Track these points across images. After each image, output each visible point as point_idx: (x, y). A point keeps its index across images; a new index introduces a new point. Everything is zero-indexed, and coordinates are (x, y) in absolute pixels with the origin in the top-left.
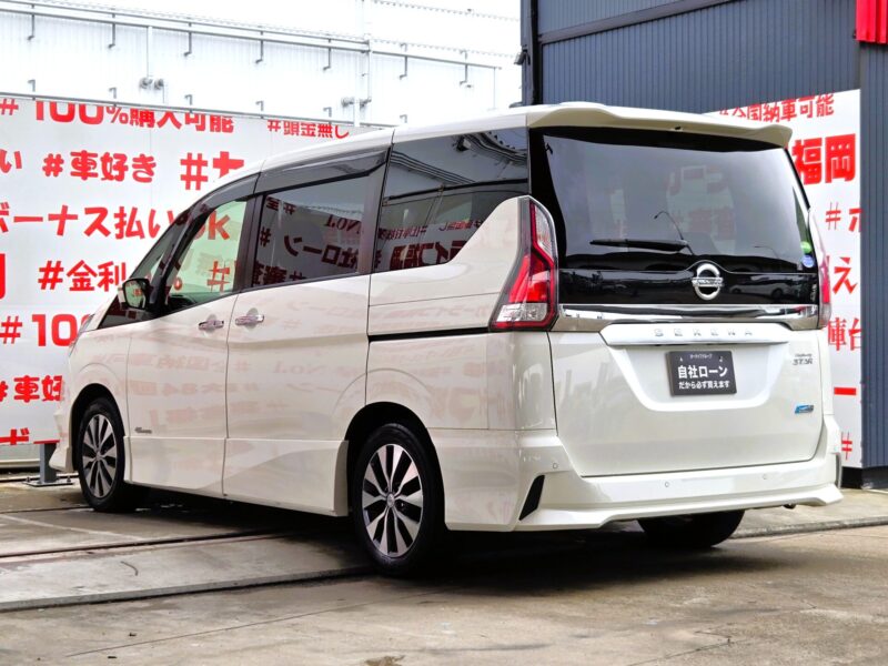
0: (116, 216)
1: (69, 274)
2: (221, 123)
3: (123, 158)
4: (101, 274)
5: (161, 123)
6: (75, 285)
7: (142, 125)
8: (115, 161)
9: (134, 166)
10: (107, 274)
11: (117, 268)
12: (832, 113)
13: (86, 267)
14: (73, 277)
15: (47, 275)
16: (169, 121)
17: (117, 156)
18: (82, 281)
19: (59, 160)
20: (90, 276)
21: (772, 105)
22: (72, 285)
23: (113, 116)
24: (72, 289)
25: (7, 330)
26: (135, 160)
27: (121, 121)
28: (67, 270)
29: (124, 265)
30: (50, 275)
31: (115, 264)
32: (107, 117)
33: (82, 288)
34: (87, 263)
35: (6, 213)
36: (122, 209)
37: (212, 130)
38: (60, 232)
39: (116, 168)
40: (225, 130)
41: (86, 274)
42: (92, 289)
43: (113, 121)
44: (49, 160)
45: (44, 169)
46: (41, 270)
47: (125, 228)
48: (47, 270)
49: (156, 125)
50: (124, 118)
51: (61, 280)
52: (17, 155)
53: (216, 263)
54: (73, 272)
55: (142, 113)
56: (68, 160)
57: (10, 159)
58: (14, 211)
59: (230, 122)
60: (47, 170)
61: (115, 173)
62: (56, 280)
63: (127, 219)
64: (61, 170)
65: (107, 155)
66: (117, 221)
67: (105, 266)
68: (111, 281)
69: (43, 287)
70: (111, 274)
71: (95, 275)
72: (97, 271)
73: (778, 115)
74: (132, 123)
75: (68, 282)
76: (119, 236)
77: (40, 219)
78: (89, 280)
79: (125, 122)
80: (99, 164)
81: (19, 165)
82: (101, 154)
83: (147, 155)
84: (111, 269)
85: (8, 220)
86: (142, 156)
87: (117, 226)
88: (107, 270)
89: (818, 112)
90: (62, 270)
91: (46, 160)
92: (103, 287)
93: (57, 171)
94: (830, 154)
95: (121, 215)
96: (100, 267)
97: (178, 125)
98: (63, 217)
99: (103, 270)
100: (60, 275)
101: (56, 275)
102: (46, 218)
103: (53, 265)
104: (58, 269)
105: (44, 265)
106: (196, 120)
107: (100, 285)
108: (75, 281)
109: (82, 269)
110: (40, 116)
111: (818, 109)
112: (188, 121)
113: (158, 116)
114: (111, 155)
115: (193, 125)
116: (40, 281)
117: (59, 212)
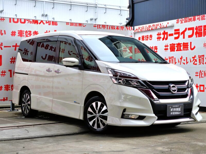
2: (55, 23)
3: (30, 32)
5: (40, 23)
7: (35, 24)
8: (28, 33)
9: (33, 34)
12: (205, 19)
16: (42, 23)
17: (29, 31)
19: (15, 32)
21: (190, 17)
23: (28, 22)
25: (2, 73)
26: (33, 32)
27: (30, 23)
32: (27, 22)
35: (2, 45)
37: (52, 25)
38: (15, 50)
39: (29, 34)
40: (56, 25)
43: (28, 23)
44: (13, 32)
45: (11, 34)
46: (11, 59)
49: (38, 24)
50: (31, 22)
52: (5, 31)
55: (35, 21)
56: (17, 32)
57: (3, 32)
58: (4, 45)
59: (57, 23)
61: (29, 35)
64: (15, 35)
65: (27, 31)
73: (192, 20)
74: (33, 23)
77: (10, 47)
79: (31, 23)
80: (25, 33)
81: (5, 34)
82: (25, 31)
83: (36, 31)
85: (3, 47)
86: (35, 31)
89: (202, 19)
94: (204, 30)
97: (44, 24)
102: (12, 46)
103: (14, 58)
105: (11, 58)
106: (48, 23)
110: (10, 22)
111: (202, 18)
112: (47, 23)
113: (39, 22)
114: (28, 31)
115: (48, 24)
116: (10, 62)
117: (15, 45)
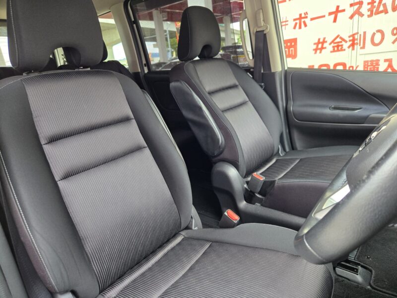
1: (330, 44)
4: (350, 41)
6: (334, 49)
10: (353, 40)
11: (360, 36)
13: (341, 38)
14: (332, 45)
15: (318, 46)
18: (338, 46)
20: (343, 43)
22: (332, 49)
24: (331, 52)
28: (329, 41)
29: (365, 33)
30: (320, 46)
31: (359, 33)
33: (338, 50)
34: (341, 35)
41: (341, 42)
42: (345, 50)
47: (375, 10)
48: (318, 43)
51: (325, 48)
54: (333, 42)
62: (322, 48)
63: (376, 4)
66: (370, 6)
67: (353, 35)
68: (357, 44)
69: (316, 53)
70: (357, 39)
71: (346, 42)
72: (347, 39)
75: (330, 48)
76: (370, 16)
78: (342, 45)
84: (357, 37)
88: (354, 38)
90: (326, 42)
92: (351, 48)
96: (349, 37)
98: (338, 11)
99: (351, 38)
100: (325, 45)
101: (323, 45)
104: (324, 42)
107: (349, 47)
108: (334, 47)
109: (338, 40)
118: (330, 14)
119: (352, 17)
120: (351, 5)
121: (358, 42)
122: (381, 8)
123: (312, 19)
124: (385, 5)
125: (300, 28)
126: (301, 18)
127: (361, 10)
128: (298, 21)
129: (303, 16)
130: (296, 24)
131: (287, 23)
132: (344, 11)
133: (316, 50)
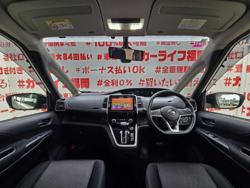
0: (115, 68)
1: (104, 83)
4: (112, 82)
6: (106, 85)
10: (113, 82)
11: (116, 81)
13: (108, 81)
14: (105, 83)
19: (101, 56)
20: (109, 83)
22: (105, 85)
23: (114, 44)
24: (105, 86)
28: (104, 81)
29: (117, 80)
30: (100, 83)
31: (115, 80)
33: (107, 86)
35: (89, 69)
36: (117, 67)
37: (141, 45)
38: (102, 73)
40: (144, 45)
41: (108, 82)
42: (110, 86)
44: (99, 56)
45: (97, 58)
47: (118, 71)
48: (99, 82)
50: (117, 44)
51: (102, 84)
52: (91, 55)
53: (141, 79)
54: (105, 82)
56: (103, 56)
57: (89, 56)
58: (91, 69)
59: (145, 43)
60: (98, 58)
62: (101, 84)
63: (118, 69)
64: (102, 58)
66: (116, 70)
67: (113, 80)
68: (114, 84)
69: (98, 86)
70: (114, 82)
71: (110, 83)
72: (111, 82)
74: (119, 45)
75: (104, 84)
76: (116, 73)
77: (97, 70)
78: (109, 84)
81: (91, 58)
84: (114, 81)
85: (89, 70)
87: (115, 71)
88: (113, 81)
90: (102, 82)
91: (98, 56)
93: (100, 58)
95: (116, 68)
96: (111, 81)
98: (102, 69)
99: (112, 81)
100: (102, 83)
101: (101, 83)
102: (98, 70)
103: (100, 81)
104: (102, 81)
105: (98, 81)
106: (136, 43)
107: (111, 85)
109: (107, 81)
110: (96, 45)
115: (135, 45)
116: (97, 84)
117: (101, 68)
118: (100, 69)
119: (109, 73)
120: (108, 68)
121: (115, 83)
122: (120, 71)
123: (91, 70)
124: (121, 70)
125: (86, 73)
126: (86, 68)
127: (112, 70)
128: (85, 70)
129: (87, 68)
130: (84, 71)
131: (79, 70)
132: (105, 69)
133: (98, 84)
